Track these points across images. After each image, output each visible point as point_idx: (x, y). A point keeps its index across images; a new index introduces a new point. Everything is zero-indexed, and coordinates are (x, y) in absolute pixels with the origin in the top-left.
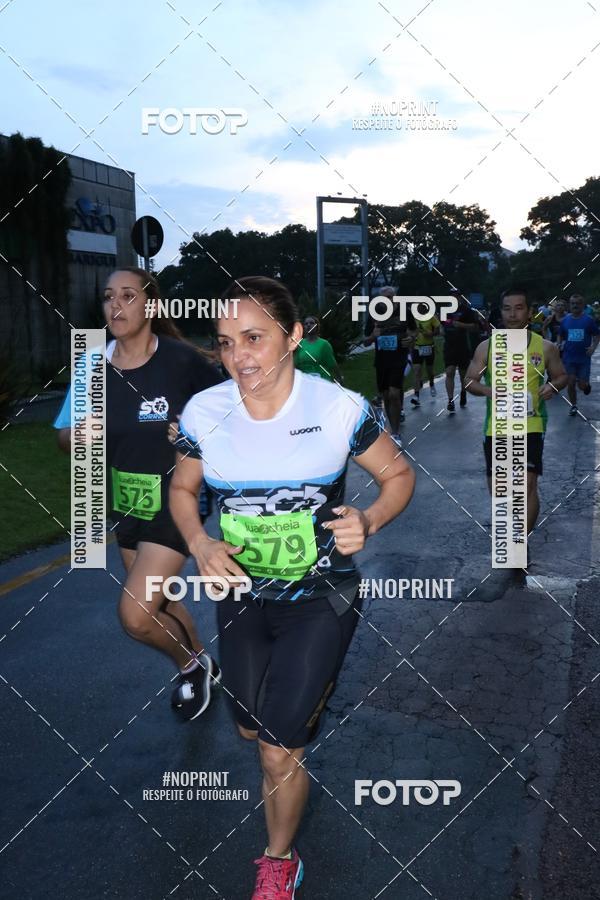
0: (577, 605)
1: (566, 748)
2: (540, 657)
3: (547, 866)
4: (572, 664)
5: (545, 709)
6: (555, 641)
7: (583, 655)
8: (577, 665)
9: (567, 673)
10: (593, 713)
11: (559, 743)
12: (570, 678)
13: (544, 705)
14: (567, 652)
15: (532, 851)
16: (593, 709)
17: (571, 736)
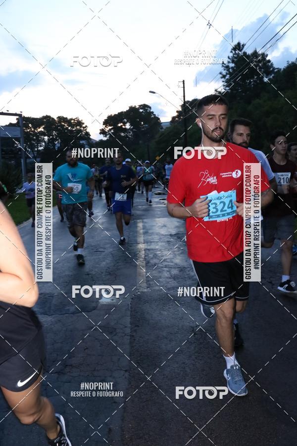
0: (131, 308)
1: (130, 376)
2: (115, 335)
3: (124, 433)
4: (131, 336)
5: (119, 359)
6: (121, 326)
7: (135, 331)
8: (133, 336)
9: (129, 341)
10: (142, 357)
11: (127, 374)
12: (131, 343)
13: (119, 357)
14: (128, 331)
15: (117, 428)
16: (141, 356)
17: (132, 369)
